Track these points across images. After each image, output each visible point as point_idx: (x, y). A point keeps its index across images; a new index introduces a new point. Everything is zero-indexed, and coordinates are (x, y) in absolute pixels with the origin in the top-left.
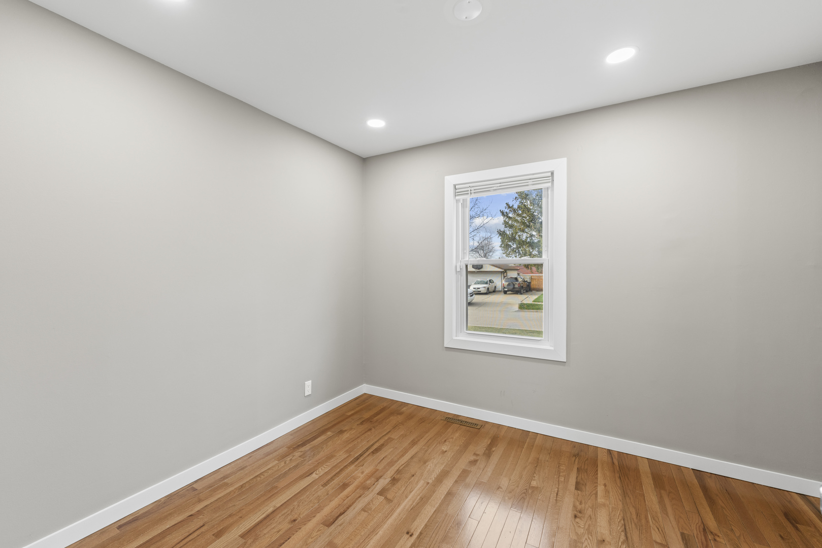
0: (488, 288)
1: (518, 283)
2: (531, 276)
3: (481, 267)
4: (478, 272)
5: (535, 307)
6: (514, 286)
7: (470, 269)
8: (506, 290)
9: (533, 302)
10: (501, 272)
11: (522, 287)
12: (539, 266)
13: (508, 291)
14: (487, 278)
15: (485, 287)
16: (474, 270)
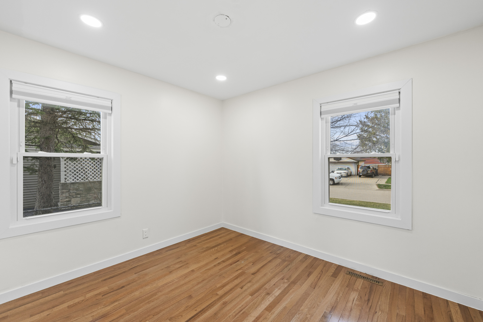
0: (347, 173)
1: (370, 170)
2: (378, 165)
3: (340, 159)
4: (338, 162)
5: (387, 187)
6: (367, 172)
7: (332, 160)
8: (361, 174)
9: (386, 183)
10: (355, 163)
11: (373, 173)
12: (389, 159)
13: (362, 175)
14: (346, 166)
15: (345, 172)
16: (335, 161)
